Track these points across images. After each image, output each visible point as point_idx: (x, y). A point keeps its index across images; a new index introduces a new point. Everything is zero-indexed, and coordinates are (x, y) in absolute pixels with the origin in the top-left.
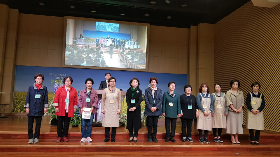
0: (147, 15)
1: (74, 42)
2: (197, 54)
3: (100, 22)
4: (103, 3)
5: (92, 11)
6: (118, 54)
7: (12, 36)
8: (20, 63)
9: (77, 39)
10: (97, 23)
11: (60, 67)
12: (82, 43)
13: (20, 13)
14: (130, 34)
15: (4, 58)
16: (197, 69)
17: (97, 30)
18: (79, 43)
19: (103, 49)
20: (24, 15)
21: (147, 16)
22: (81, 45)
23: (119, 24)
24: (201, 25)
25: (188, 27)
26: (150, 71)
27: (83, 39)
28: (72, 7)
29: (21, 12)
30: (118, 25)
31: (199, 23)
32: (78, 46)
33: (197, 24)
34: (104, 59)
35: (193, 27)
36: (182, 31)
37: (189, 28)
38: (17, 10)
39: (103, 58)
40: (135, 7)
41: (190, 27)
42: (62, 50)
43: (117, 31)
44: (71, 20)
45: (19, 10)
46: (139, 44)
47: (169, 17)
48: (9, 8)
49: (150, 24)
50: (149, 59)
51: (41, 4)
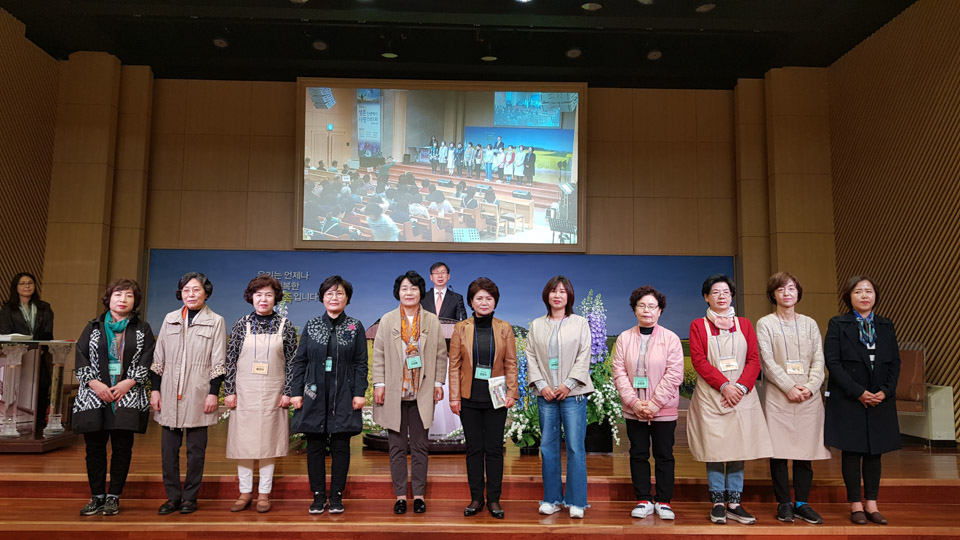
0: (574, 53)
2: (767, 180)
4: (418, 24)
5: (384, 55)
7: (134, 153)
8: (161, 240)
11: (287, 247)
13: (155, 77)
15: (111, 227)
16: (769, 236)
20: (171, 85)
21: (574, 56)
24: (774, 72)
25: (730, 85)
26: (594, 250)
28: (320, 46)
29: (159, 74)
31: (770, 68)
33: (760, 74)
35: (746, 86)
36: (708, 101)
37: (733, 89)
38: (148, 68)
40: (528, 27)
41: (736, 83)
42: (293, 192)
45: (153, 70)
47: (655, 55)
48: (123, 64)
49: (586, 84)
50: (588, 206)
51: (220, 43)
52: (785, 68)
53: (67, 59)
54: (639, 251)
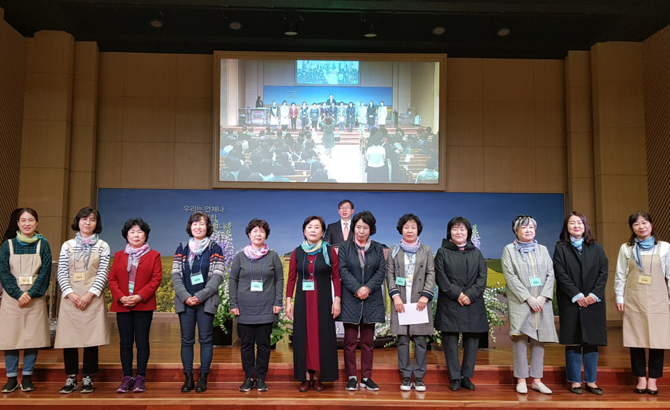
0: (439, 31)
1: (242, 121)
2: (592, 132)
3: (306, 61)
4: (316, 9)
5: (287, 33)
6: (359, 146)
7: (86, 110)
9: (249, 112)
10: (300, 63)
11: (207, 187)
12: (260, 122)
13: (100, 51)
14: (390, 86)
15: (69, 171)
16: (593, 177)
17: (300, 82)
18: (255, 121)
19: (316, 133)
20: (113, 57)
21: (438, 33)
22: (258, 125)
23: (358, 62)
24: (599, 47)
25: (561, 55)
26: (451, 189)
27: (263, 110)
28: (236, 26)
29: (103, 48)
30: (355, 65)
31: (595, 43)
32: (251, 130)
33: (586, 45)
34: (321, 162)
35: (575, 56)
36: (544, 68)
37: (564, 58)
38: (95, 44)
39: (319, 160)
41: (567, 54)
42: (211, 143)
43: (356, 82)
44: (229, 60)
45: (98, 45)
46: (416, 114)
47: (504, 32)
48: (75, 40)
49: (446, 55)
50: (447, 154)
51: (156, 24)
52: (608, 43)
53: (33, 37)
54: (489, 189)
